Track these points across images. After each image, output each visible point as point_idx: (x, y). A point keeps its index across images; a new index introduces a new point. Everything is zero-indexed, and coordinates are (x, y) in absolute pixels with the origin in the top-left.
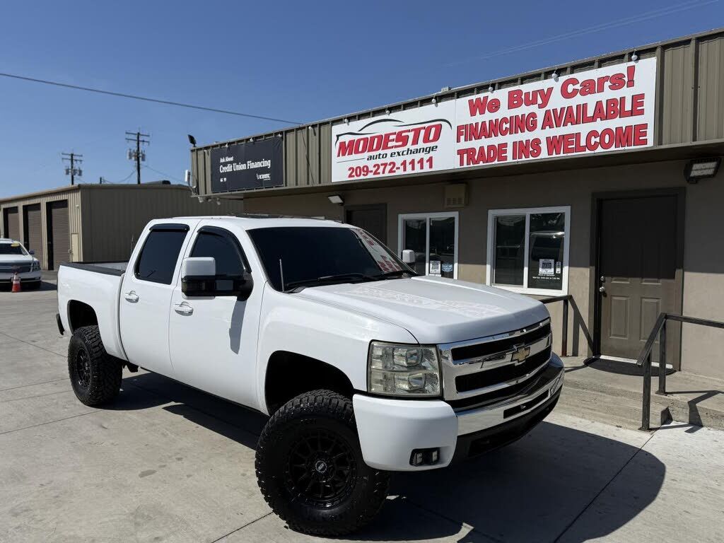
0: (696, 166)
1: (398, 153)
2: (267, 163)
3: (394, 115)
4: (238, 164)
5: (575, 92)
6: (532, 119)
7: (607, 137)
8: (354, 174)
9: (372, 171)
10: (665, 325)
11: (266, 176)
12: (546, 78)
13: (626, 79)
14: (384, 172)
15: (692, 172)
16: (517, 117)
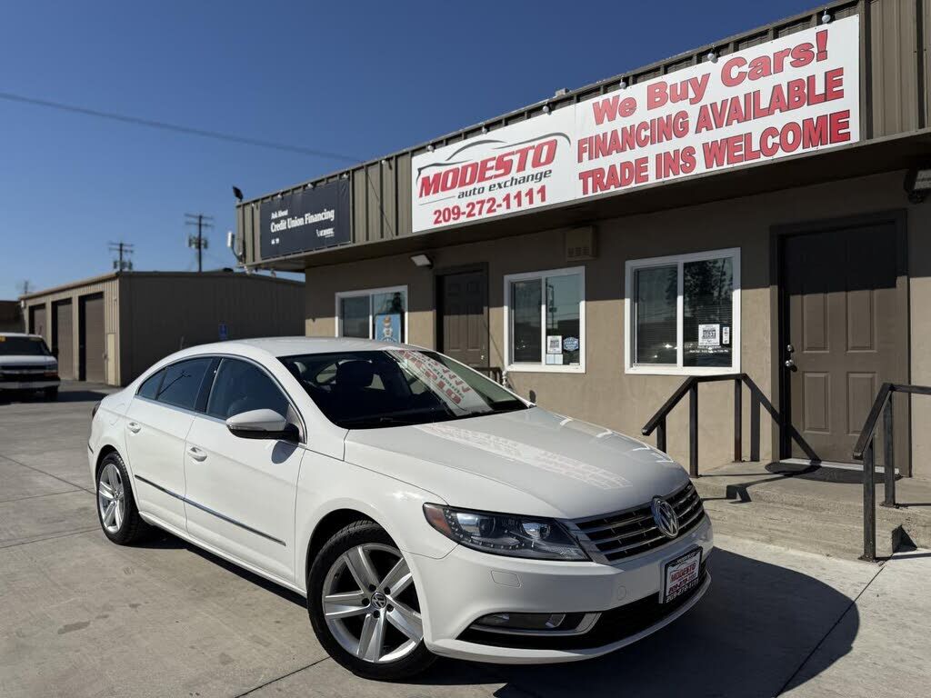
0: (922, 174)
1: (499, 185)
2: (330, 215)
3: (493, 134)
4: (293, 219)
5: (741, 76)
6: (681, 120)
7: (790, 135)
8: (441, 218)
9: (464, 213)
10: (890, 399)
11: (328, 232)
12: (699, 61)
13: (815, 50)
14: (480, 213)
15: (917, 183)
16: (660, 119)
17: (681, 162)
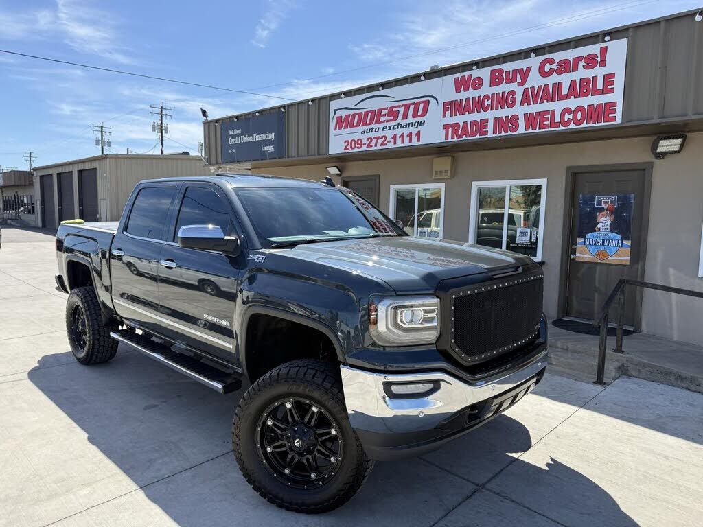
0: (662, 143)
1: (390, 127)
2: (271, 136)
3: (386, 92)
4: (245, 136)
5: (552, 71)
6: (511, 96)
7: (579, 114)
8: (349, 146)
9: (365, 144)
10: (623, 287)
11: (270, 148)
12: (525, 58)
13: (599, 59)
14: (376, 145)
15: (659, 148)
16: (498, 94)
17: (510, 125)
